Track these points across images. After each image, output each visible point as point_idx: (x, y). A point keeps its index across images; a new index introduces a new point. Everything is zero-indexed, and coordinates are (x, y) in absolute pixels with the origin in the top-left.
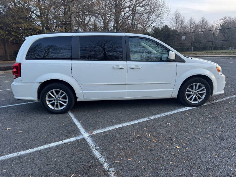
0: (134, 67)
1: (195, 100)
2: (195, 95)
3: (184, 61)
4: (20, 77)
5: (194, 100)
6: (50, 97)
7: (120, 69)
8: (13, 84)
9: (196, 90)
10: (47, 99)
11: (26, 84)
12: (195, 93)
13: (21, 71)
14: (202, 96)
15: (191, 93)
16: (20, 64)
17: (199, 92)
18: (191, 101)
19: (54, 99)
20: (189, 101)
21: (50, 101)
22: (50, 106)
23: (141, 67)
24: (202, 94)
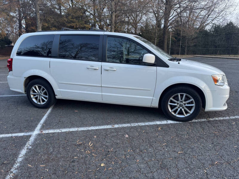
0: (108, 69)
1: (181, 113)
2: (180, 108)
3: (167, 66)
4: (12, 71)
5: (179, 114)
6: (34, 91)
7: (95, 69)
8: (8, 77)
9: (182, 102)
10: (31, 93)
11: (15, 78)
12: (181, 106)
13: (13, 65)
14: (190, 110)
15: (176, 104)
16: (12, 59)
17: (186, 105)
18: (175, 113)
19: (37, 94)
20: (173, 113)
21: (34, 95)
22: (34, 100)
23: (116, 70)
24: (190, 108)
